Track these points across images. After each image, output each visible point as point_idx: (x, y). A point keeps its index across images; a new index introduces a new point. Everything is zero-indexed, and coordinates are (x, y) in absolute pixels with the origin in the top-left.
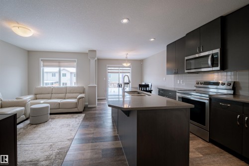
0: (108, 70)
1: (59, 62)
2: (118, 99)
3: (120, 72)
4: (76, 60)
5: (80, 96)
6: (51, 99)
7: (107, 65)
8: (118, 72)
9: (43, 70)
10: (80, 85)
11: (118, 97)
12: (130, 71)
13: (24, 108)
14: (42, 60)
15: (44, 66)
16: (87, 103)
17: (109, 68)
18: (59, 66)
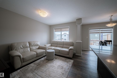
0: (90, 31)
1: (61, 29)
2: (98, 52)
3: (101, 33)
4: (69, 27)
5: (71, 48)
6: (57, 47)
7: (89, 28)
8: (99, 33)
9: (55, 33)
10: (71, 41)
11: (98, 51)
12: (112, 31)
13: (45, 50)
14: (54, 29)
15: (55, 31)
16: (75, 52)
17: (91, 30)
18: (61, 31)
